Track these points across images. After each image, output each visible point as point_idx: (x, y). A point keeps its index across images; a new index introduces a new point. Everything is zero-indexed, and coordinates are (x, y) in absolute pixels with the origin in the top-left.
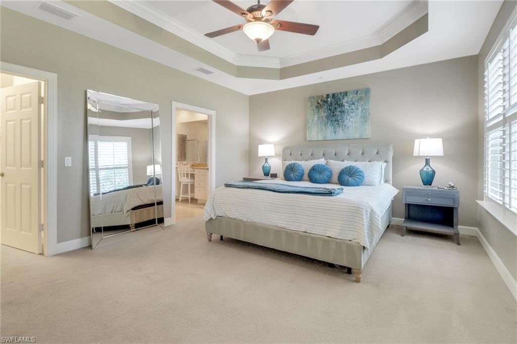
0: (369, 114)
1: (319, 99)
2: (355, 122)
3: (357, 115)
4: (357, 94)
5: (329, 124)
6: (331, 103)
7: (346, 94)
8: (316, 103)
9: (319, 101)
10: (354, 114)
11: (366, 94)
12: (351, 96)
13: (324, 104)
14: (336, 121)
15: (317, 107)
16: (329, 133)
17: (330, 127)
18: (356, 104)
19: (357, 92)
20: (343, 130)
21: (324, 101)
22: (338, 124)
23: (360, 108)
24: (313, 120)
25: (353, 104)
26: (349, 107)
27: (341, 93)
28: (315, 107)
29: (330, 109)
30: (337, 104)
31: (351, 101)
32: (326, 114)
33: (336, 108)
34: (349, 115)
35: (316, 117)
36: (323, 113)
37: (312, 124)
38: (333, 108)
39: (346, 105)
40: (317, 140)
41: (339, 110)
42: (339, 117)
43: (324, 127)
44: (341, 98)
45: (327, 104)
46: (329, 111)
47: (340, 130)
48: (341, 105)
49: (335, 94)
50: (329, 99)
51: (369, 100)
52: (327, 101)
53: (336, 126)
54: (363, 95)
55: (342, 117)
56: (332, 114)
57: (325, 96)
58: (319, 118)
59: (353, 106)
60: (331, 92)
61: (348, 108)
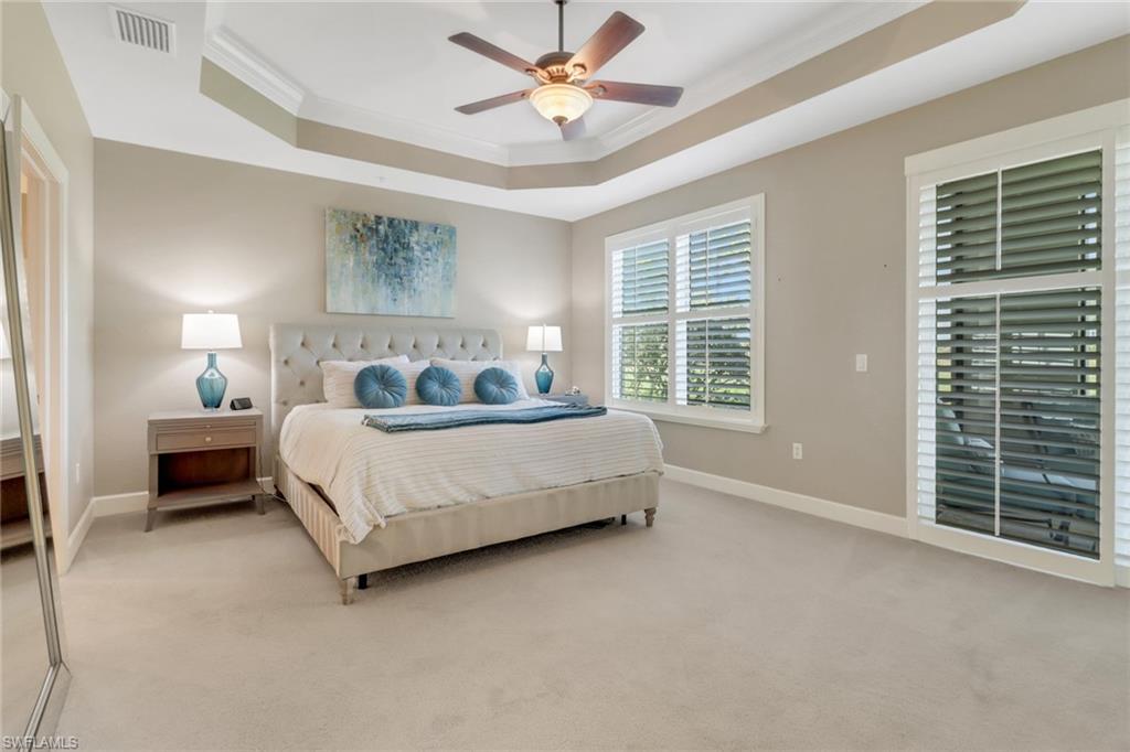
0: (455, 275)
1: (358, 219)
2: (433, 285)
3: (435, 272)
4: (435, 232)
5: (382, 281)
6: (387, 236)
7: (415, 225)
8: (351, 228)
9: (359, 226)
10: (430, 269)
11: (451, 237)
12: (425, 233)
13: (369, 234)
14: (396, 276)
15: (353, 238)
16: (382, 299)
17: (384, 288)
18: (434, 250)
19: (436, 228)
20: (410, 297)
21: (370, 229)
22: (401, 284)
23: (440, 259)
24: (344, 266)
25: (429, 249)
26: (423, 254)
27: (406, 222)
28: (348, 237)
29: (383, 249)
30: (397, 241)
31: (426, 243)
32: (375, 258)
33: (396, 250)
34: (421, 269)
35: (352, 259)
36: (367, 255)
37: (341, 273)
38: (389, 249)
39: (416, 247)
40: (354, 312)
41: (401, 254)
42: (403, 269)
43: (370, 285)
44: (407, 231)
45: (378, 237)
46: (383, 254)
47: (403, 297)
48: (407, 247)
49: (393, 219)
50: (381, 227)
51: (455, 248)
52: (377, 231)
53: (398, 287)
54: (446, 238)
55: (408, 270)
56: (388, 260)
57: (373, 218)
58: (357, 263)
59: (429, 253)
60: (386, 213)
61: (419, 254)
